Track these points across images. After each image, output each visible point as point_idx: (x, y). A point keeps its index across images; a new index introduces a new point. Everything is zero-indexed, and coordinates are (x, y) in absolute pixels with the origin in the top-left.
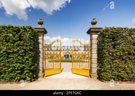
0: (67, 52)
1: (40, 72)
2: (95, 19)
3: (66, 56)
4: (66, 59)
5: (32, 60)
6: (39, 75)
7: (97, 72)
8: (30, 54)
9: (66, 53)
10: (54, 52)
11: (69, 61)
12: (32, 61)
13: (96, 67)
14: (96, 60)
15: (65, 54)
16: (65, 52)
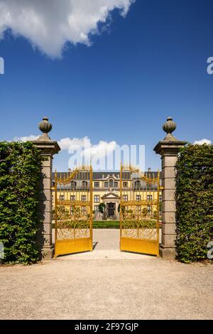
0: (107, 193)
1: (45, 244)
2: (171, 120)
3: (105, 210)
4: (104, 218)
5: (32, 216)
6: (42, 252)
7: (176, 244)
8: (29, 203)
9: (104, 197)
10: (62, 194)
11: (114, 224)
12: (32, 218)
13: (174, 232)
14: (173, 215)
15: (101, 201)
16: (102, 194)
